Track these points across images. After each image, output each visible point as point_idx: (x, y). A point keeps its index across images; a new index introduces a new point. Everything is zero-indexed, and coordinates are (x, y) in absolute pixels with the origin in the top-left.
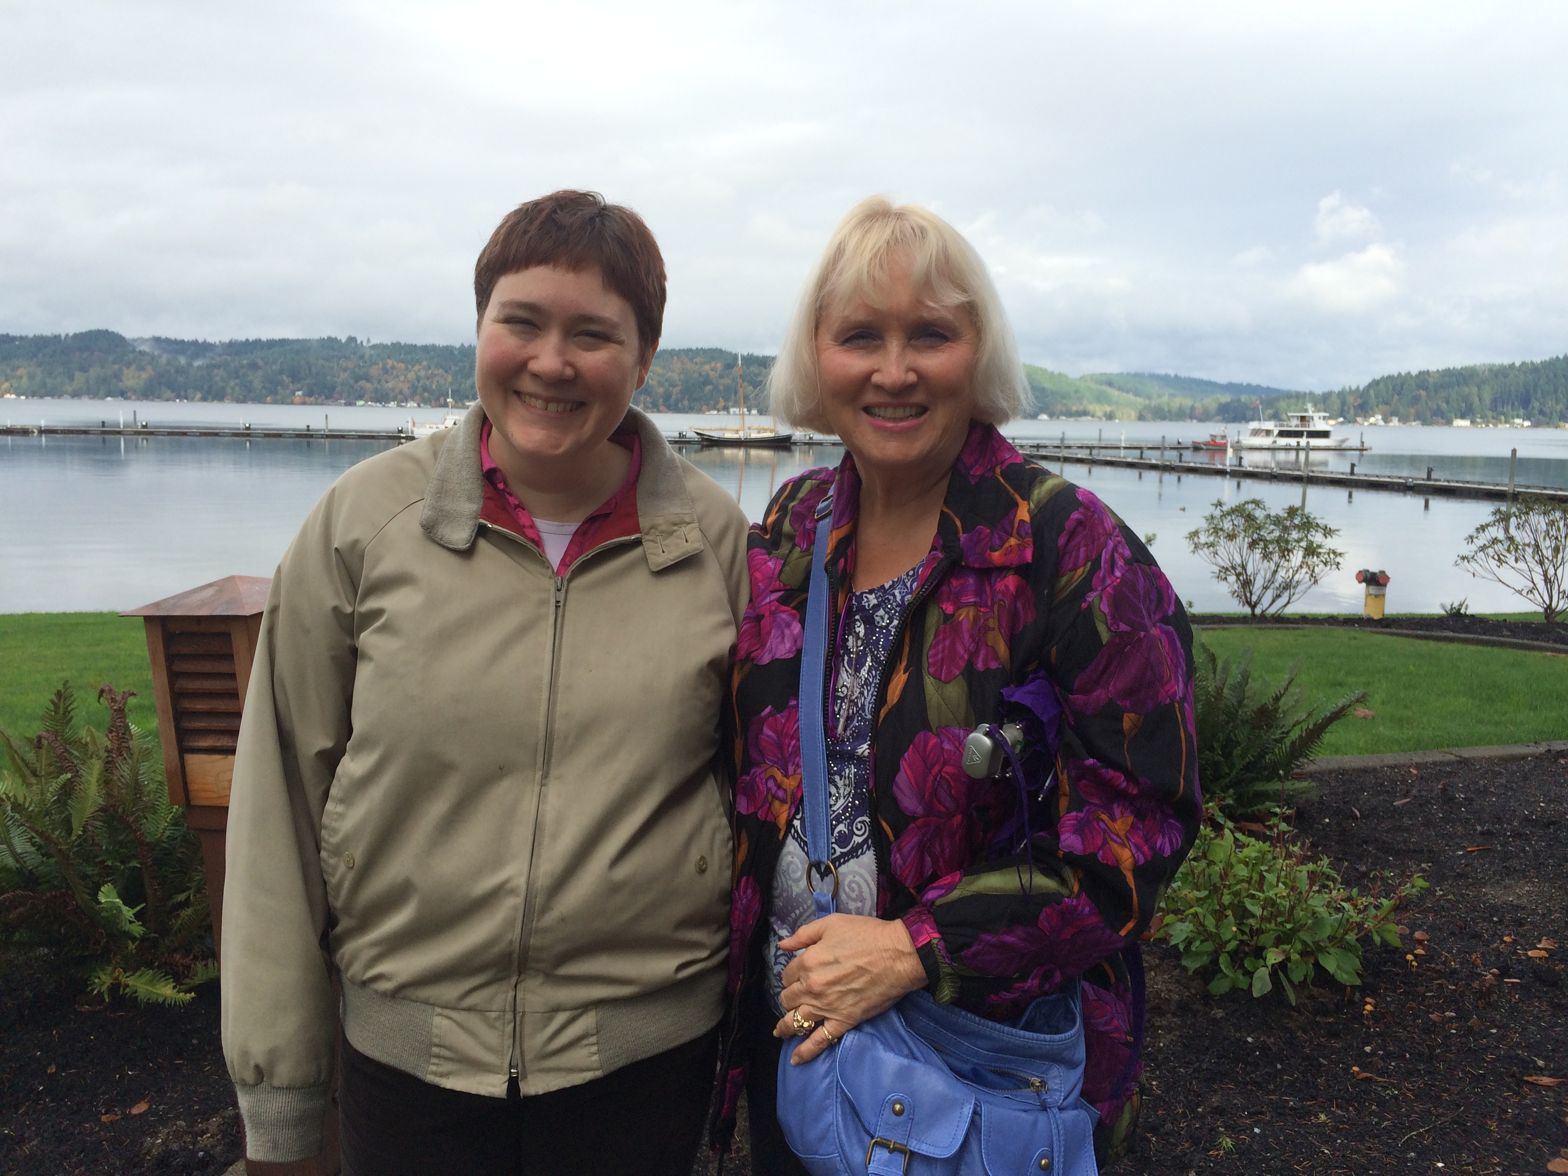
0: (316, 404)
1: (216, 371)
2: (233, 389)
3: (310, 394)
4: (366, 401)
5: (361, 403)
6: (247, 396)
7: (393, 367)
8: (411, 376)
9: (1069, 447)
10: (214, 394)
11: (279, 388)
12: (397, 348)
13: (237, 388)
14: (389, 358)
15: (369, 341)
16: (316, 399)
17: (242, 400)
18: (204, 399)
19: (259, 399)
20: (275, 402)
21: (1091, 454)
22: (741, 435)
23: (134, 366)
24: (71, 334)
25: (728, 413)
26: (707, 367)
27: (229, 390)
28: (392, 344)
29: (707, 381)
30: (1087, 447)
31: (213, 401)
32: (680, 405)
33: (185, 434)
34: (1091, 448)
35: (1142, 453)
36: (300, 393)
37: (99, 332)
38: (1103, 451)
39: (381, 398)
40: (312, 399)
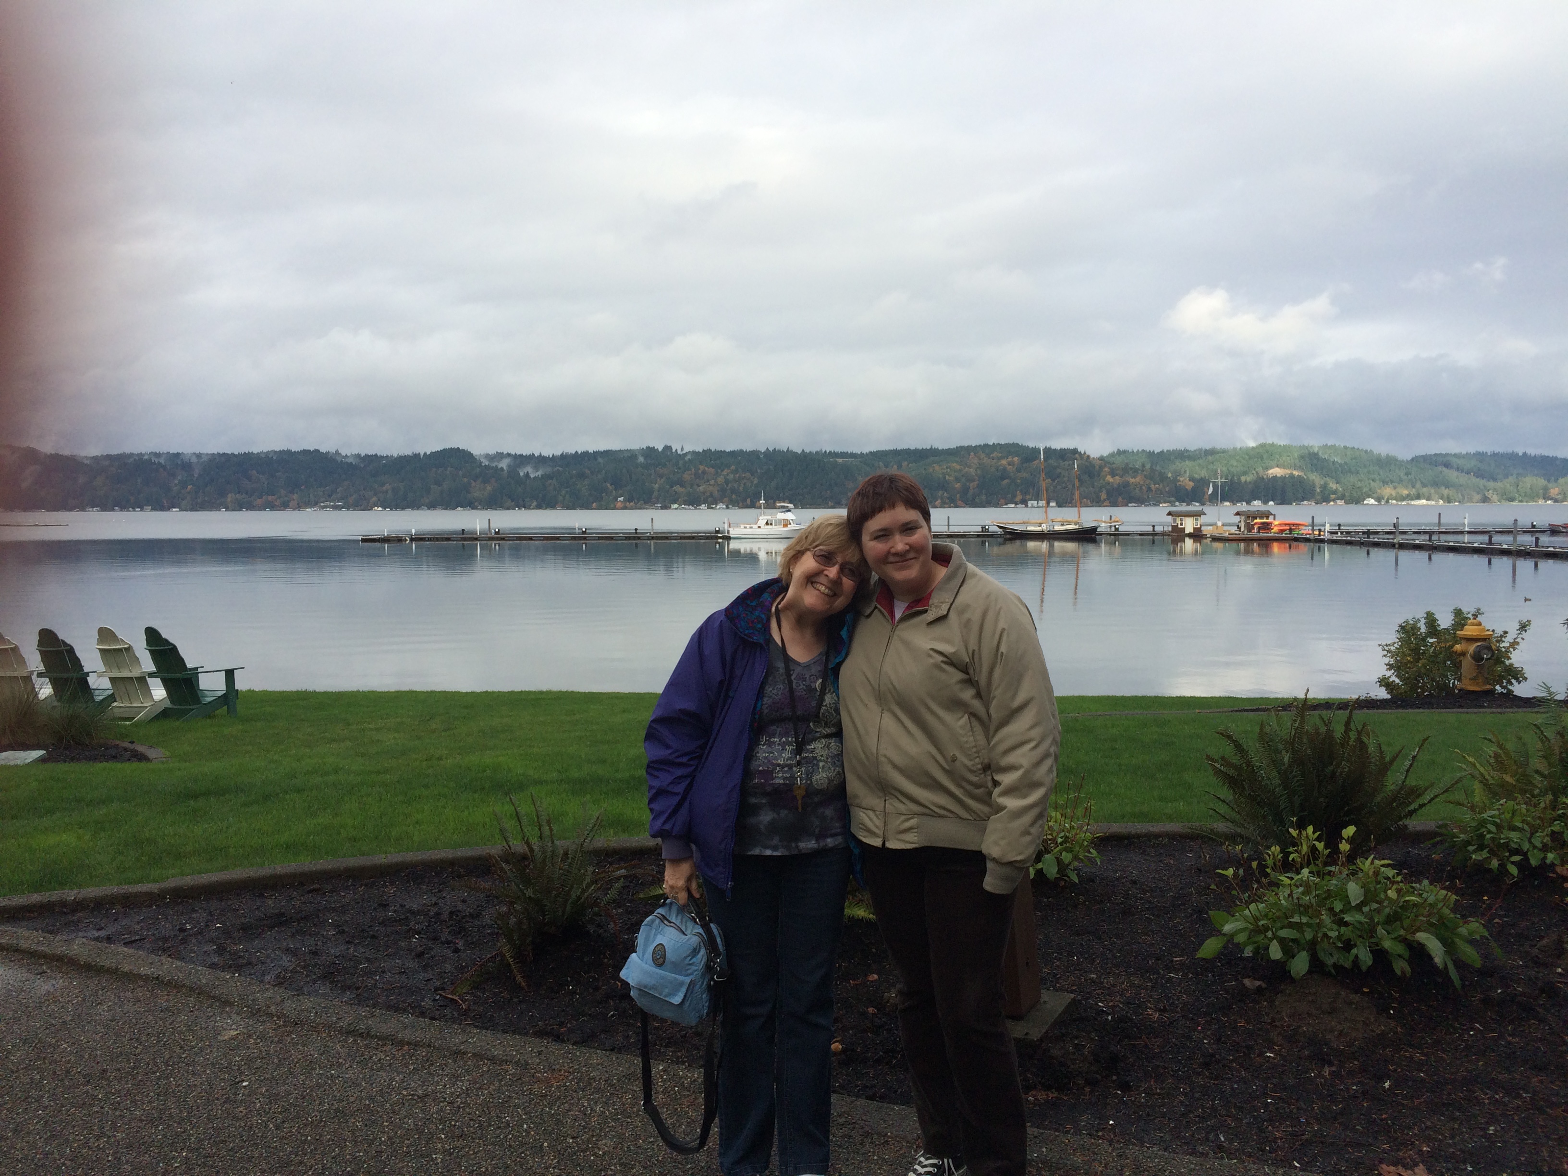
0: (636, 508)
1: (550, 481)
2: (564, 497)
3: (630, 500)
4: (680, 505)
5: (676, 506)
6: (577, 502)
7: (704, 472)
8: (721, 480)
9: (1404, 533)
10: (547, 502)
11: (604, 494)
12: (707, 453)
13: (567, 496)
14: (701, 464)
15: (682, 449)
16: (636, 504)
17: (571, 506)
18: (539, 507)
19: (586, 506)
20: (599, 508)
21: (1430, 540)
22: (1044, 528)
23: (480, 479)
24: (428, 453)
25: (1027, 506)
26: (1004, 462)
27: (561, 498)
28: (704, 451)
29: (1004, 474)
30: (1425, 533)
31: (546, 509)
32: (977, 500)
33: (531, 539)
34: (1431, 533)
35: (1490, 538)
36: (621, 499)
37: (451, 450)
38: (1443, 537)
39: (694, 501)
40: (632, 504)
